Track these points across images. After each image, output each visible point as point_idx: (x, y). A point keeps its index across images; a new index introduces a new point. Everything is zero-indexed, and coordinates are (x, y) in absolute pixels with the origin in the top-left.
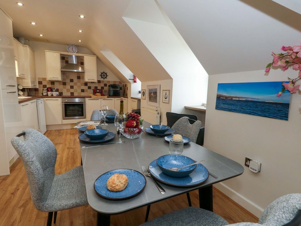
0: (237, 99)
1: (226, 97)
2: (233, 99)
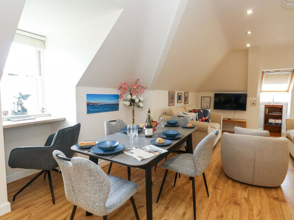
0: (100, 104)
1: (94, 104)
2: (98, 104)
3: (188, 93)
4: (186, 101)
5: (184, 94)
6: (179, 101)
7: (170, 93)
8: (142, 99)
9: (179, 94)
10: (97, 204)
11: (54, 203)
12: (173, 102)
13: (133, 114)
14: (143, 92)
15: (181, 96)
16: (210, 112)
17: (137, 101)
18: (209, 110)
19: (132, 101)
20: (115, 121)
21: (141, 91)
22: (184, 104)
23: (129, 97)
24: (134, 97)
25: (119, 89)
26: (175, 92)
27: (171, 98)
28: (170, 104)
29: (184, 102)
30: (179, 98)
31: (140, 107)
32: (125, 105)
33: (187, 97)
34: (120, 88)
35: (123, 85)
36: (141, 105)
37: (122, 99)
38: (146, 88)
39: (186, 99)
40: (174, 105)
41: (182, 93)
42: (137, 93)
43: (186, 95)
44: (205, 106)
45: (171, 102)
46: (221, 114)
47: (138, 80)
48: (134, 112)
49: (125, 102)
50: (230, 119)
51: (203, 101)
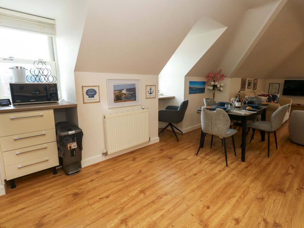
3: (257, 80)
4: (255, 87)
5: (254, 81)
6: (249, 87)
7: (243, 80)
8: (222, 85)
9: (250, 81)
10: (224, 131)
11: (178, 141)
12: (244, 87)
13: (214, 96)
14: (223, 79)
15: (250, 82)
16: (278, 97)
17: (218, 86)
18: (278, 96)
19: (215, 86)
20: (209, 99)
21: (222, 79)
22: (253, 89)
23: (213, 83)
24: (216, 83)
25: (206, 78)
26: (246, 79)
27: (243, 84)
28: (242, 89)
29: (253, 88)
30: (249, 84)
31: (220, 91)
32: (209, 89)
33: (256, 84)
34: (208, 77)
35: (210, 75)
36: (221, 89)
37: (208, 85)
38: (226, 77)
39: (255, 85)
40: (245, 90)
41: (252, 80)
42: (218, 80)
43: (255, 82)
44: (273, 92)
45: (243, 87)
46: (290, 99)
47: (221, 70)
48: (214, 95)
49: (209, 87)
50: (300, 105)
51: (271, 87)
